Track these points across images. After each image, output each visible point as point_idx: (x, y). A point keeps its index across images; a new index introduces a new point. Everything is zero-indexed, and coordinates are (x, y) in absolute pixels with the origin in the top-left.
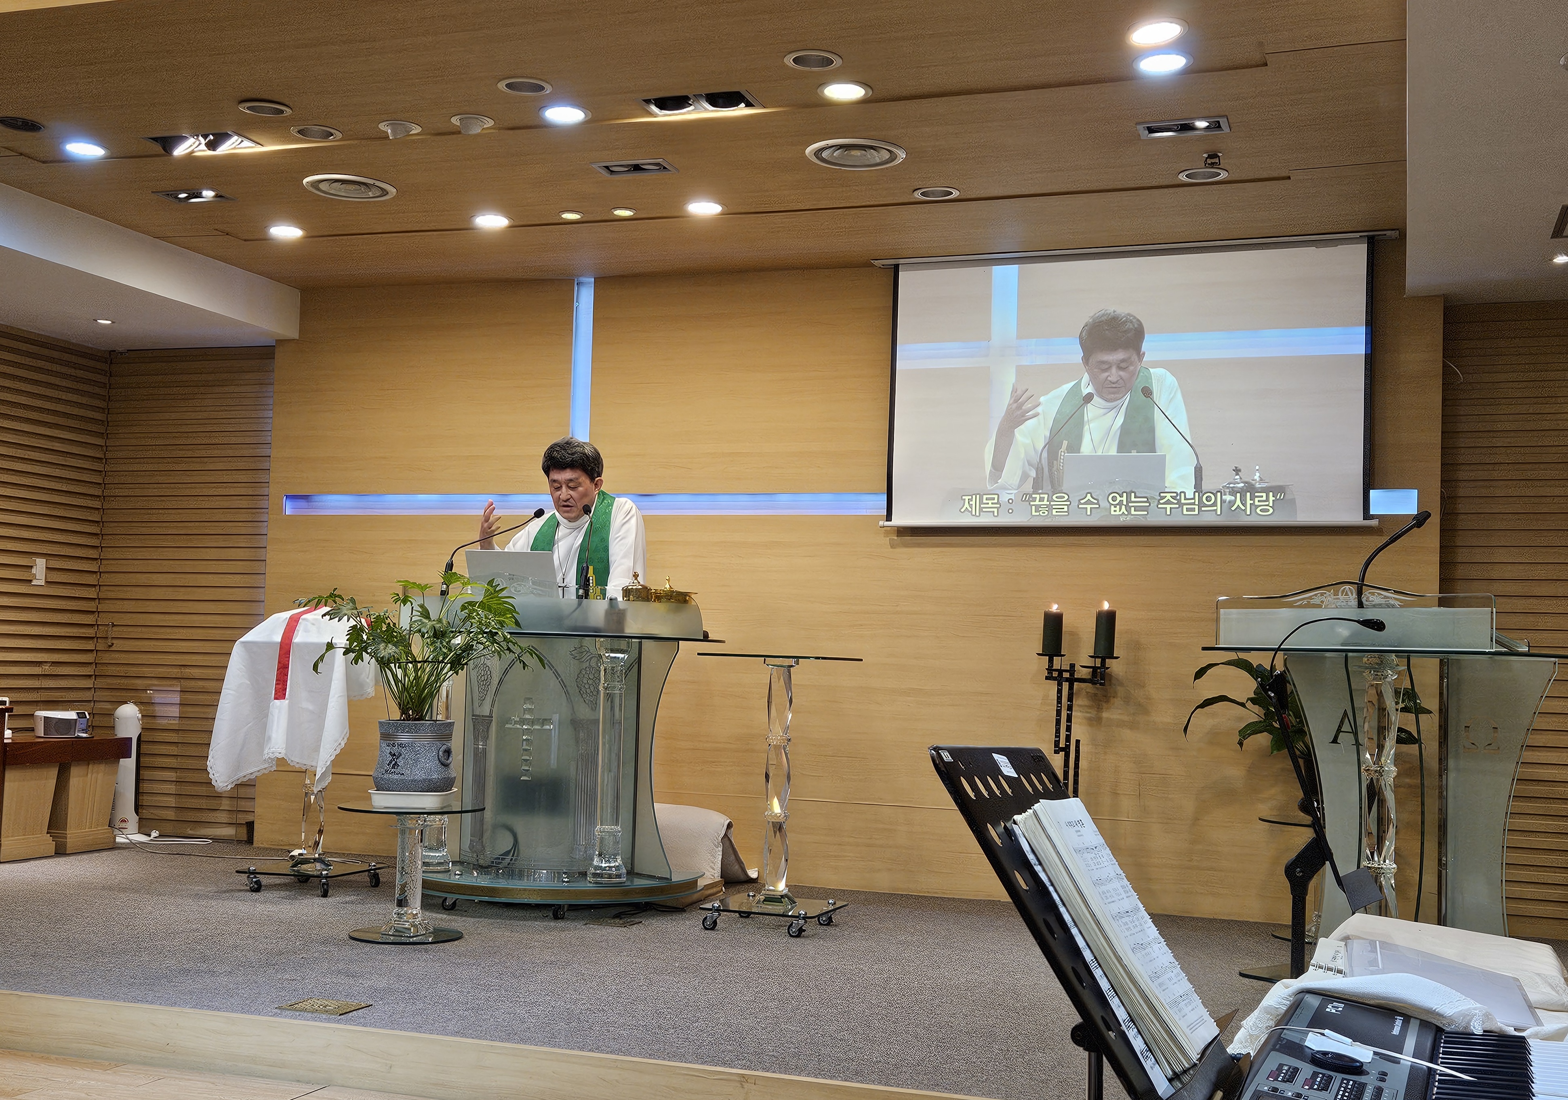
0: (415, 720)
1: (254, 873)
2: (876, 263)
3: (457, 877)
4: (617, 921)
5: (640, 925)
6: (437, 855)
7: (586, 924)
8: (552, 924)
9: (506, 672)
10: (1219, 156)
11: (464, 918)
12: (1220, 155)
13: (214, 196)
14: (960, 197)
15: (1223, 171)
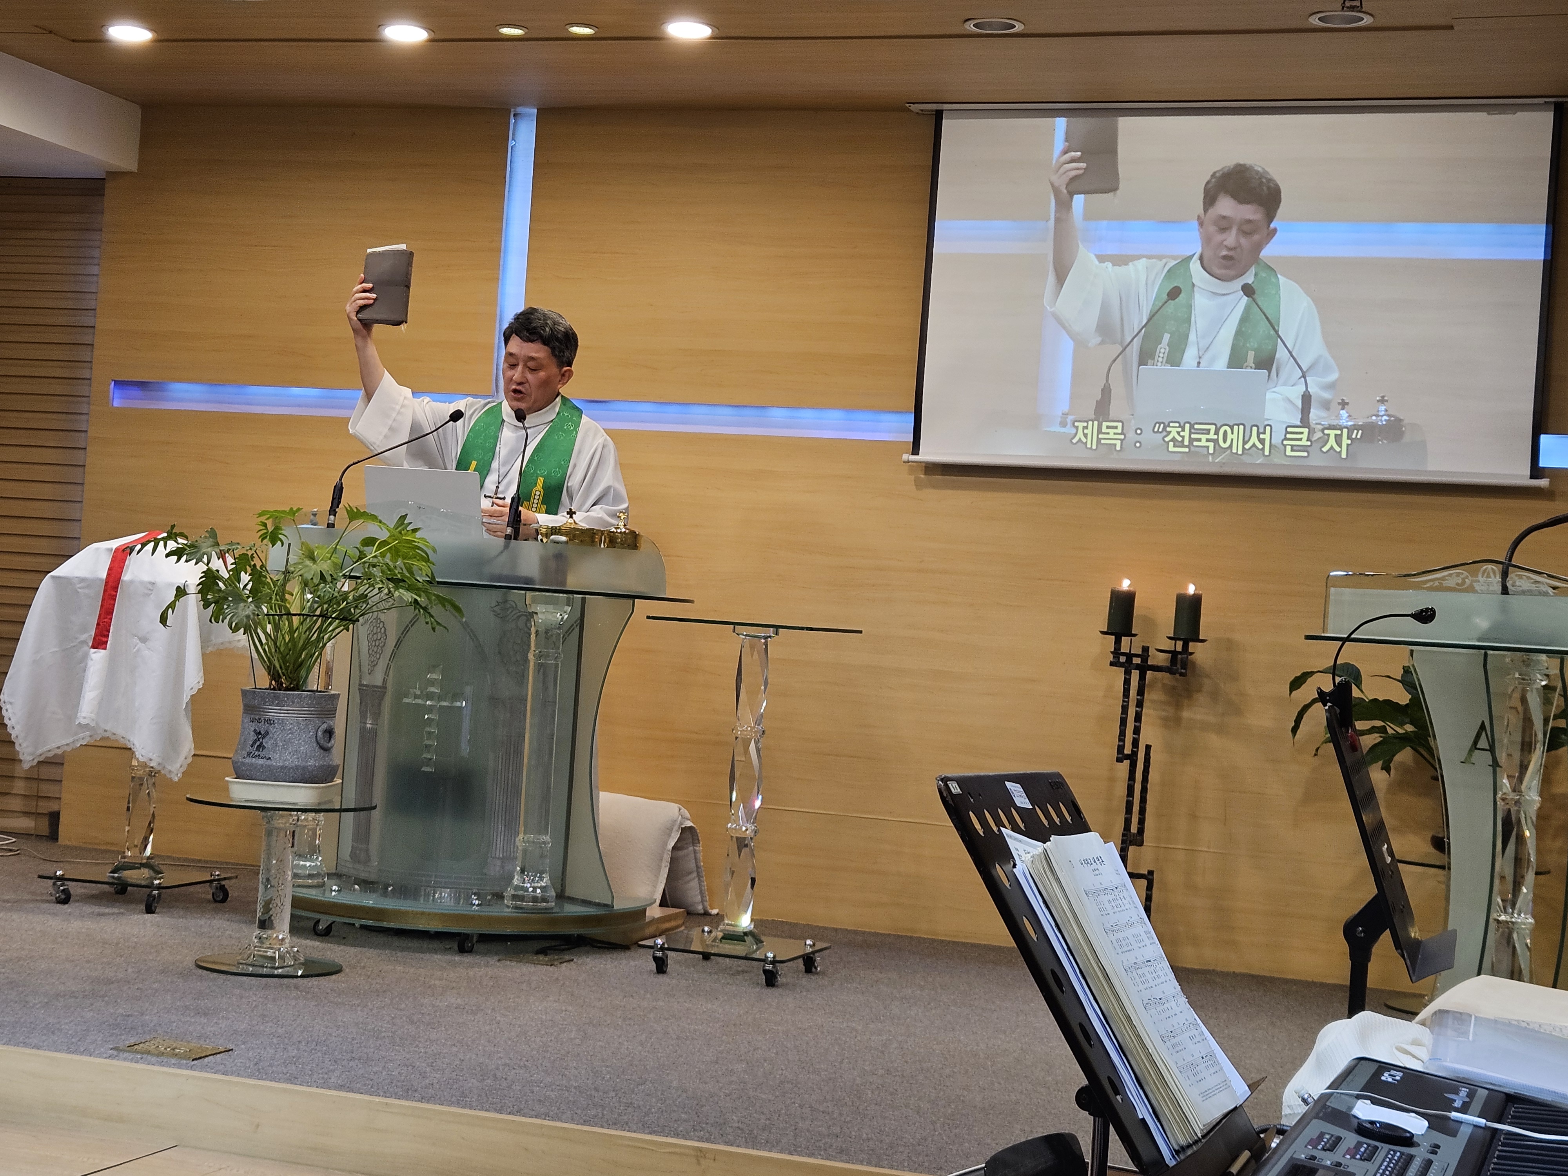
0: (287, 689)
1: (61, 878)
2: (913, 107)
3: (334, 893)
4: (541, 957)
5: (572, 963)
6: (308, 864)
7: (499, 960)
8: (457, 958)
9: (406, 631)
11: (342, 947)
14: (1026, 32)
15: (1367, 15)
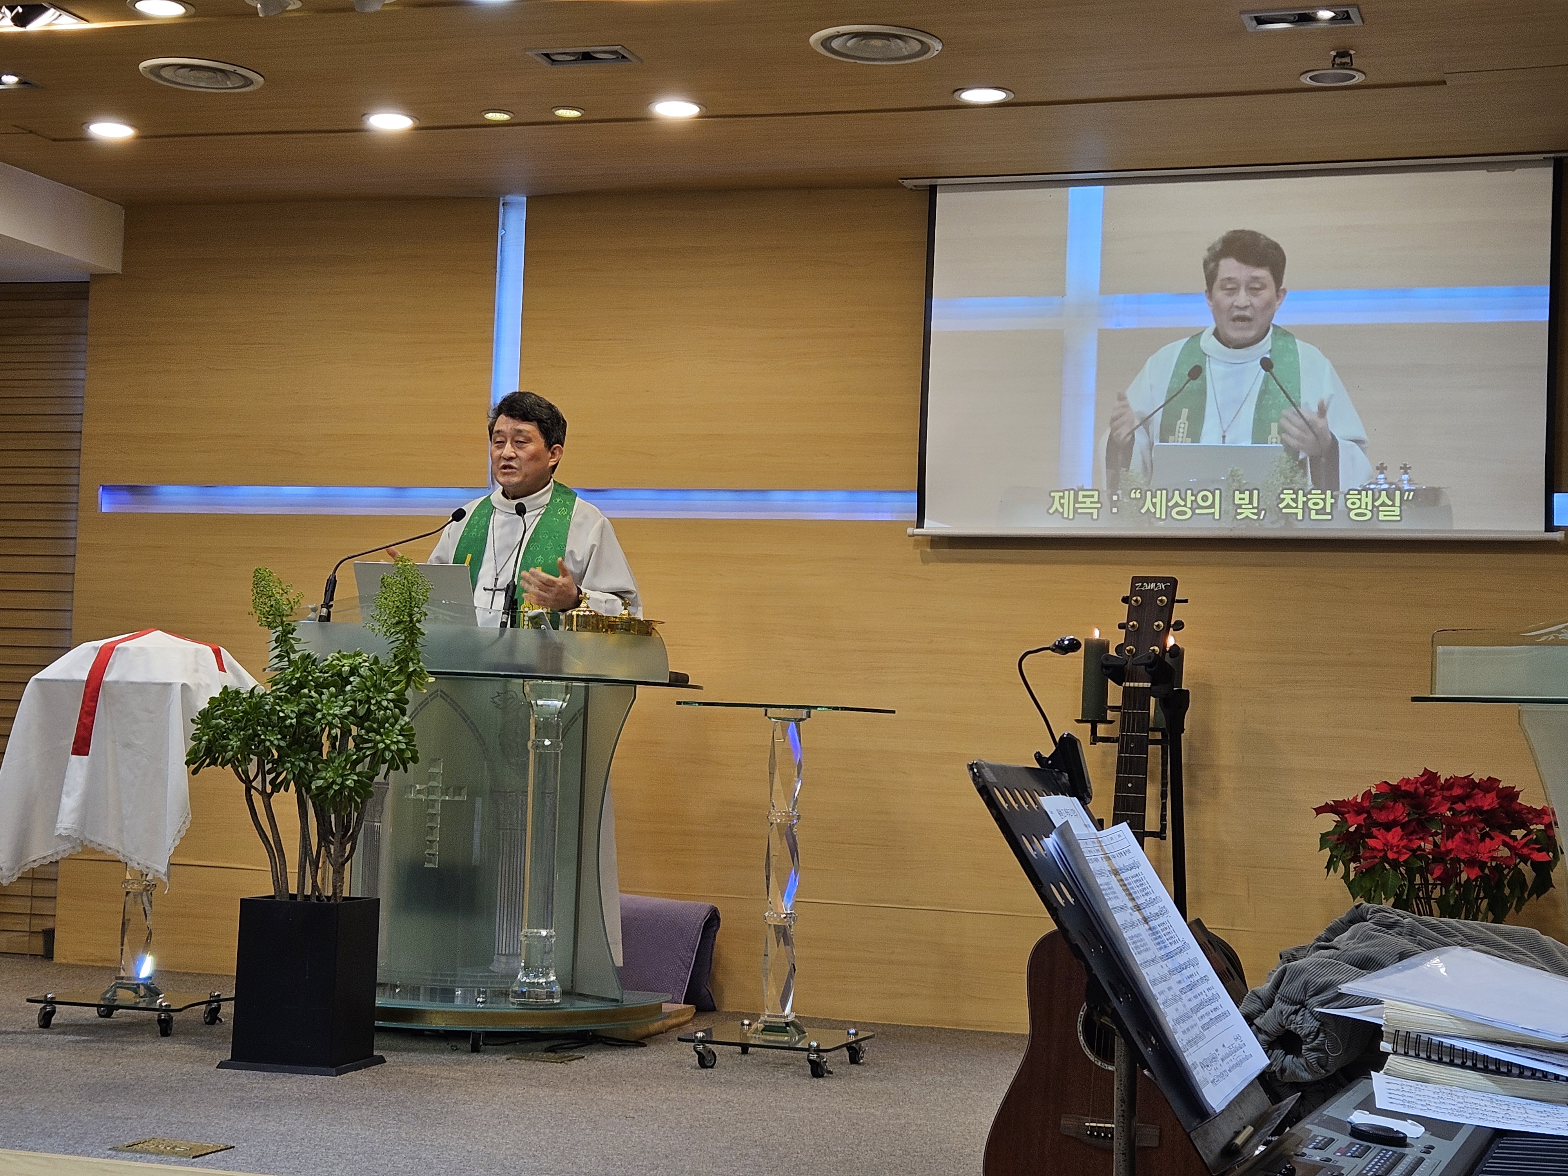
2: (906, 183)
4: (551, 1055)
5: (582, 1060)
8: (465, 1058)
10: (1351, 55)
12: (1352, 52)
13: (18, 83)
14: (1016, 101)
15: (1360, 74)
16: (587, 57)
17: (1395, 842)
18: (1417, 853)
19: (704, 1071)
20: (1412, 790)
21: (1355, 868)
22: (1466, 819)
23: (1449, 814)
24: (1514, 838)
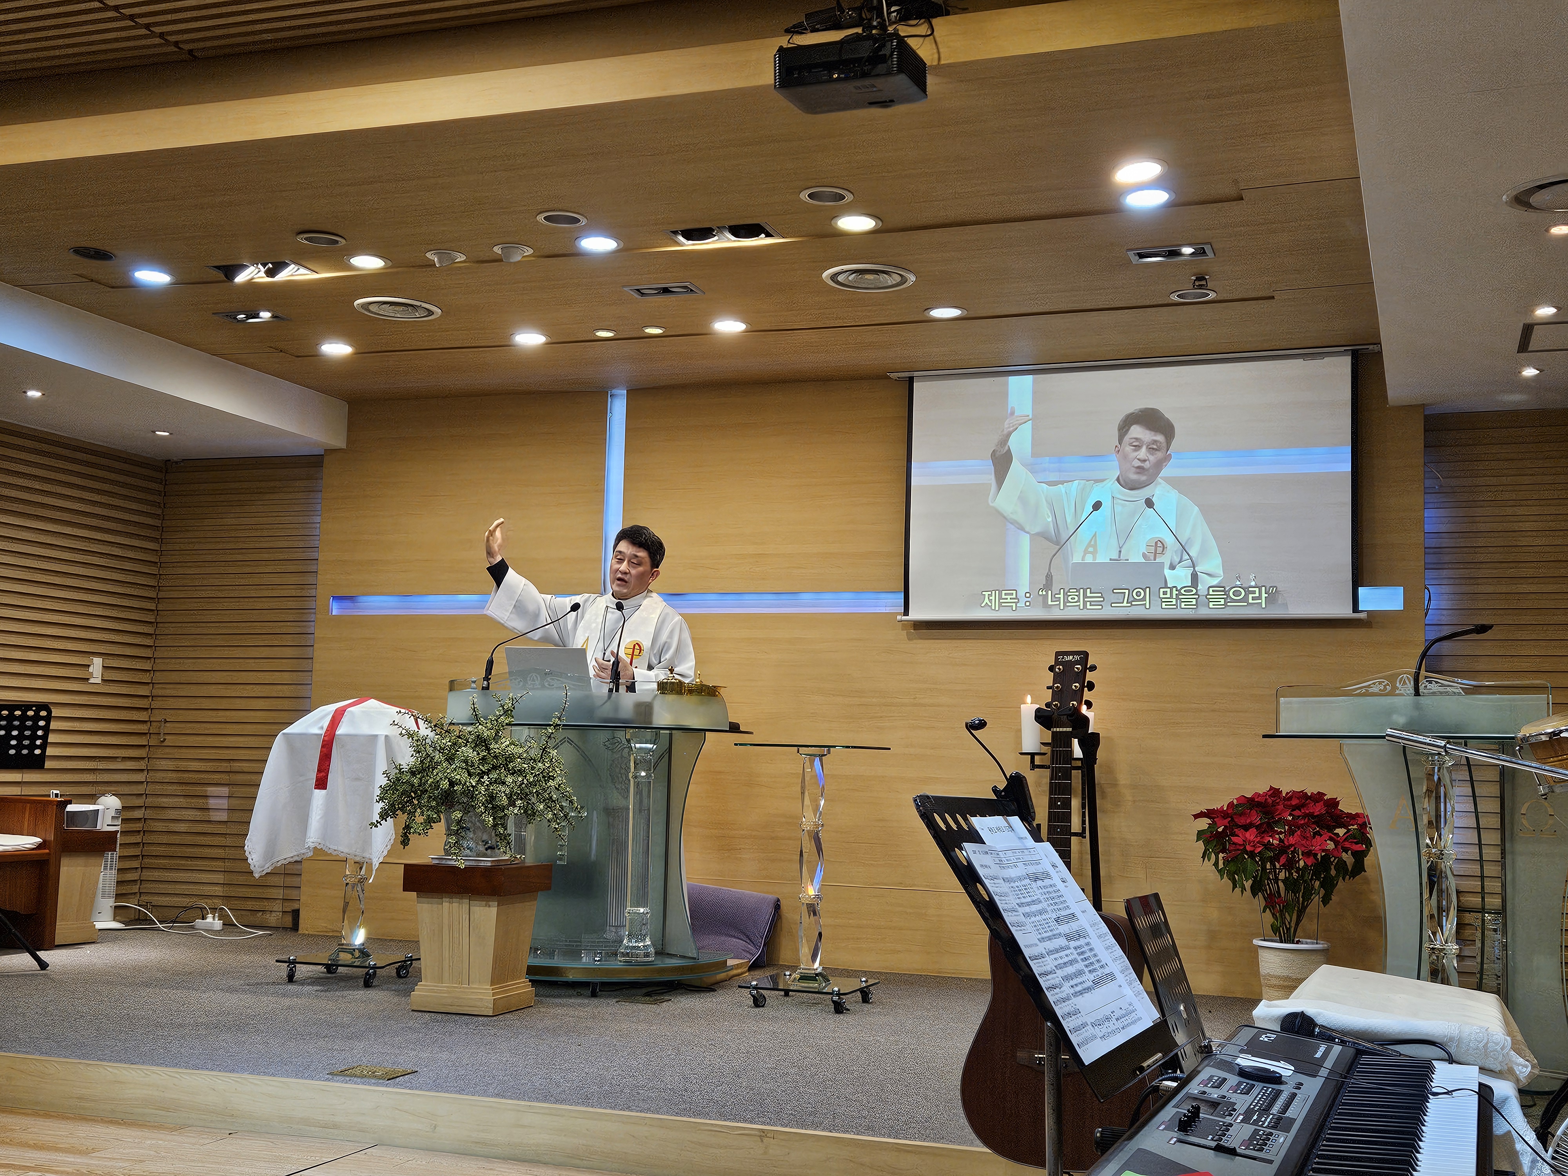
2: (893, 375)
4: (647, 999)
5: (670, 1002)
7: (617, 1002)
8: (589, 1001)
10: (1206, 279)
12: (1207, 277)
13: (271, 317)
14: (968, 316)
15: (1212, 292)
16: (666, 291)
17: (1252, 838)
18: (1268, 846)
19: (757, 1010)
20: (1263, 801)
21: (1223, 858)
22: (1302, 822)
23: (1290, 818)
24: (1337, 834)
